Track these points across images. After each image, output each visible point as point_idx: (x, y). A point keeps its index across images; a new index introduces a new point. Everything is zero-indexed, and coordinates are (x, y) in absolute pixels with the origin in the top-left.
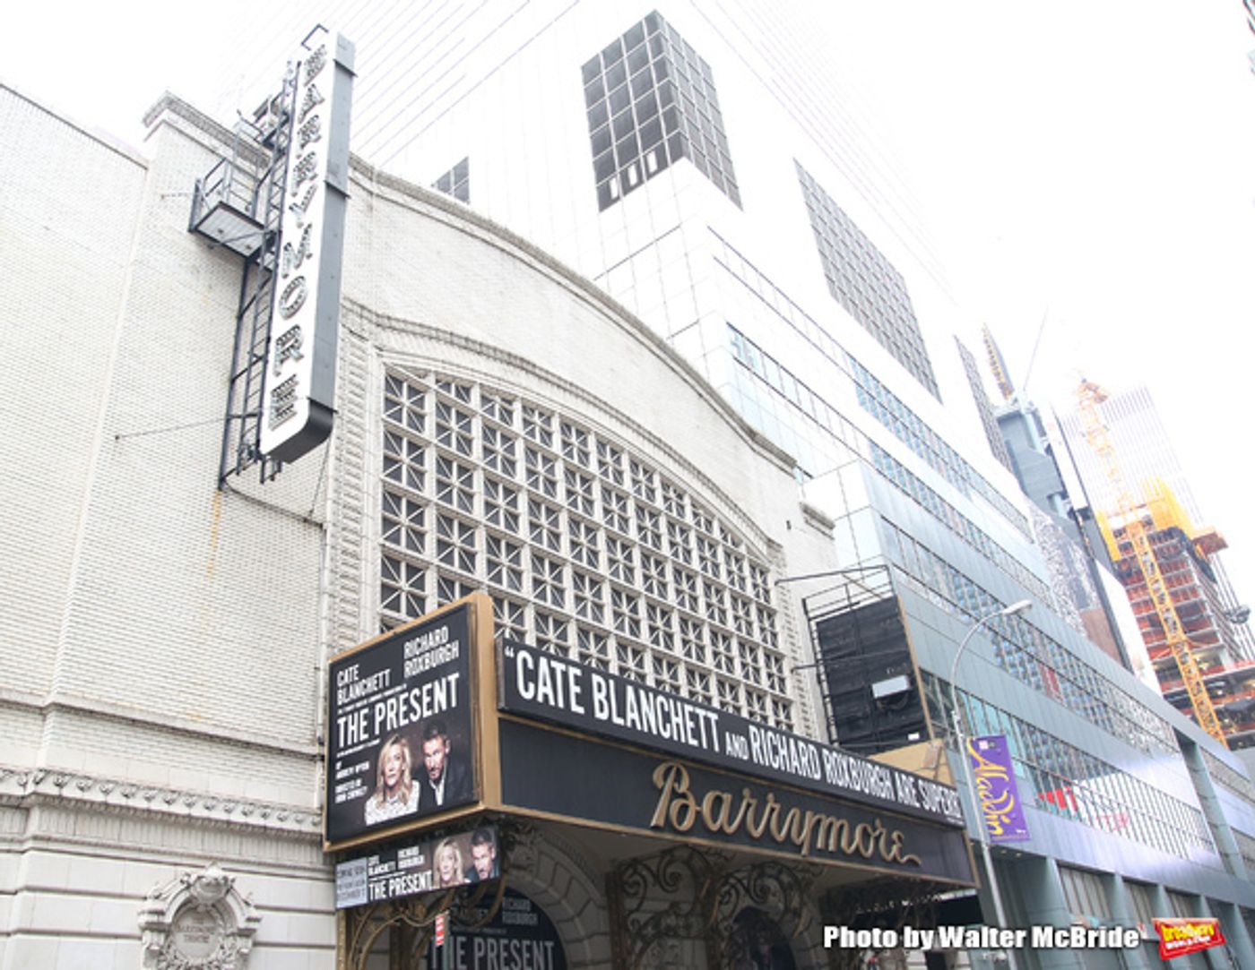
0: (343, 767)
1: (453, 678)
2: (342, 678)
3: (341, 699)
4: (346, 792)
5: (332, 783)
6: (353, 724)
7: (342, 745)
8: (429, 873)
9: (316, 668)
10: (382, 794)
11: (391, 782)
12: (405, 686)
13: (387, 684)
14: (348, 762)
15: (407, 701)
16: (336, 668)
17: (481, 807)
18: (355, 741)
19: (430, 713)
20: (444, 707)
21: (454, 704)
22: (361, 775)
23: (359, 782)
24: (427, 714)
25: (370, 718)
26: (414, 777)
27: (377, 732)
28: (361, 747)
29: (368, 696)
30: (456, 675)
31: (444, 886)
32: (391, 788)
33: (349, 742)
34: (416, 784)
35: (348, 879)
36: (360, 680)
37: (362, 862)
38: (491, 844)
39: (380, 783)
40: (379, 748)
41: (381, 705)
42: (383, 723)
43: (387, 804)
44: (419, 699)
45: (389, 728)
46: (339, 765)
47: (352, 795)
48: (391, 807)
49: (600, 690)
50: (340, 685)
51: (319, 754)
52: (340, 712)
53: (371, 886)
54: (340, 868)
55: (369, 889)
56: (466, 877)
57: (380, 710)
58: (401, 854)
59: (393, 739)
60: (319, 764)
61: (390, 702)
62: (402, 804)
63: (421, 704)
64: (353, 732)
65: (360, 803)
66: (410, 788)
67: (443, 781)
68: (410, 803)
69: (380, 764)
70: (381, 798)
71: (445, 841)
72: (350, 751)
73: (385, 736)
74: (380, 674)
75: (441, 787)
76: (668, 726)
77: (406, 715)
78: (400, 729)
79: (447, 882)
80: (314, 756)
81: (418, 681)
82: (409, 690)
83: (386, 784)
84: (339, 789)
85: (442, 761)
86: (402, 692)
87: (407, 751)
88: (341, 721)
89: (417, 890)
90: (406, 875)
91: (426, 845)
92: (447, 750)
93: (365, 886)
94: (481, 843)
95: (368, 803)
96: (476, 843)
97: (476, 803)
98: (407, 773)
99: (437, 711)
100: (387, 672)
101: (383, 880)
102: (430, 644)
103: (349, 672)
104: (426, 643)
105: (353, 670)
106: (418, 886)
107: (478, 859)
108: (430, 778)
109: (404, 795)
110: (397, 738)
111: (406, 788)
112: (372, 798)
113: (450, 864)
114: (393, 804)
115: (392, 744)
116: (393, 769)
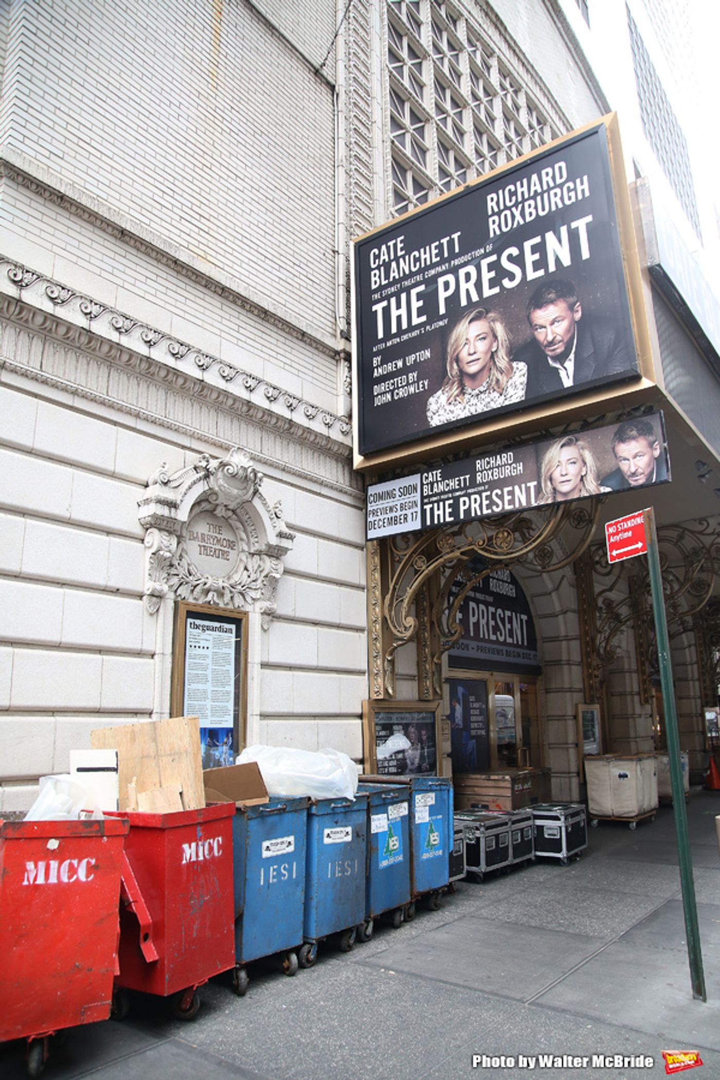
0: (383, 362)
1: (581, 224)
2: (377, 257)
3: (376, 279)
4: (392, 391)
5: (367, 381)
6: (399, 307)
7: (381, 335)
8: (532, 485)
9: (334, 252)
10: (455, 386)
11: (473, 369)
12: (489, 248)
13: (457, 250)
14: (388, 356)
15: (495, 266)
16: (363, 248)
17: (645, 383)
18: (405, 326)
19: (541, 273)
20: (566, 261)
21: (586, 254)
22: (416, 366)
23: (412, 376)
24: (534, 275)
25: (429, 299)
26: (515, 354)
27: (442, 311)
28: (415, 333)
29: (421, 271)
30: (588, 219)
31: (560, 499)
32: (474, 376)
33: (394, 330)
34: (521, 367)
35: (388, 503)
36: (409, 253)
37: (415, 480)
38: (651, 438)
39: (453, 370)
41: (449, 277)
42: (453, 299)
43: (467, 396)
44: (518, 260)
45: (464, 302)
46: (376, 361)
47: (402, 393)
48: (474, 401)
50: (373, 266)
51: (344, 351)
52: (376, 296)
53: (428, 507)
54: (372, 490)
55: (423, 512)
56: (601, 485)
57: (447, 284)
58: (479, 464)
59: (472, 316)
60: (343, 364)
61: (462, 272)
62: (496, 394)
63: (522, 266)
64: (399, 317)
65: (419, 402)
66: (509, 371)
67: (572, 356)
68: (511, 391)
69: (449, 349)
70: (455, 390)
71: (563, 441)
72: (405, 337)
73: (456, 312)
74: (445, 241)
75: (570, 365)
77: (495, 283)
78: (483, 301)
79: (565, 494)
80: (337, 353)
81: (517, 237)
82: (499, 251)
84: (377, 389)
85: (568, 330)
86: (486, 255)
87: (499, 328)
88: (378, 308)
89: (508, 507)
90: (491, 490)
91: (529, 450)
92: (578, 316)
93: (419, 509)
94: (635, 438)
95: (431, 400)
96: (622, 438)
98: (502, 353)
99: (552, 269)
100: (455, 236)
101: (448, 499)
102: (533, 189)
103: (388, 248)
104: (525, 189)
105: (395, 245)
106: (511, 502)
107: (625, 459)
108: (547, 356)
109: (498, 381)
110: (479, 312)
111: (502, 372)
112: (440, 392)
113: (572, 470)
114: (477, 395)
115: (470, 322)
116: (475, 353)
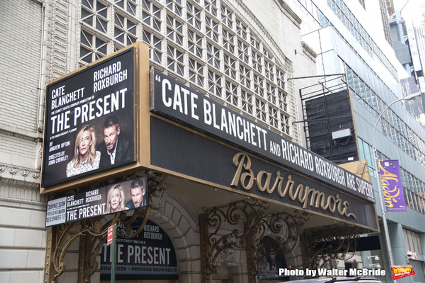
0: (54, 145)
1: (123, 91)
2: (54, 94)
3: (54, 105)
4: (55, 159)
5: (46, 154)
6: (60, 120)
7: (53, 132)
8: (104, 204)
9: (38, 89)
10: (77, 159)
11: (83, 152)
12: (93, 97)
13: (82, 96)
14: (56, 142)
15: (94, 106)
16: (50, 88)
17: (138, 165)
18: (62, 129)
19: (109, 112)
20: (117, 108)
21: (123, 106)
22: (65, 149)
23: (63, 152)
24: (106, 112)
25: (71, 116)
26: (97, 148)
27: (75, 124)
28: (65, 133)
29: (70, 104)
30: (126, 90)
31: (112, 212)
32: (83, 156)
33: (58, 130)
34: (99, 153)
35: (54, 210)
36: (66, 94)
37: (64, 199)
38: (142, 187)
39: (77, 152)
40: (76, 133)
41: (78, 109)
42: (79, 119)
43: (80, 165)
44: (102, 104)
45: (83, 121)
46: (51, 144)
47: (59, 160)
48: (82, 167)
49: (207, 109)
50: (53, 98)
51: (39, 138)
52: (53, 113)
53: (68, 212)
54: (50, 203)
55: (67, 214)
56: (126, 206)
57: (78, 111)
58: (87, 194)
59: (85, 128)
60: (39, 143)
61: (83, 106)
62: (90, 165)
63: (103, 107)
64: (60, 124)
65: (64, 165)
66: (94, 155)
67: (115, 151)
68: (94, 164)
69: (76, 142)
70: (77, 162)
72: (58, 135)
73: (80, 126)
74: (78, 91)
75: (114, 154)
76: (242, 133)
77: (94, 114)
78: (89, 122)
79: (114, 210)
80: (36, 139)
81: (102, 94)
82: (96, 99)
83: (79, 153)
84: (51, 157)
85: (115, 139)
86: (92, 100)
87: (93, 134)
88: (53, 119)
89: (95, 214)
90: (90, 206)
91: (103, 189)
92: (119, 133)
93: (65, 213)
94: (137, 187)
95: (68, 165)
96: (133, 186)
97: (135, 163)
98: (93, 147)
99: (112, 110)
100: (82, 89)
101: (75, 209)
102: (109, 72)
103: (59, 90)
104: (107, 72)
105: (61, 89)
106: (97, 212)
107: (134, 196)
108: (107, 149)
109: (91, 159)
110: (88, 127)
111: (92, 155)
112: (71, 162)
113: (117, 199)
114: (84, 164)
115: (84, 131)
116: (85, 145)
